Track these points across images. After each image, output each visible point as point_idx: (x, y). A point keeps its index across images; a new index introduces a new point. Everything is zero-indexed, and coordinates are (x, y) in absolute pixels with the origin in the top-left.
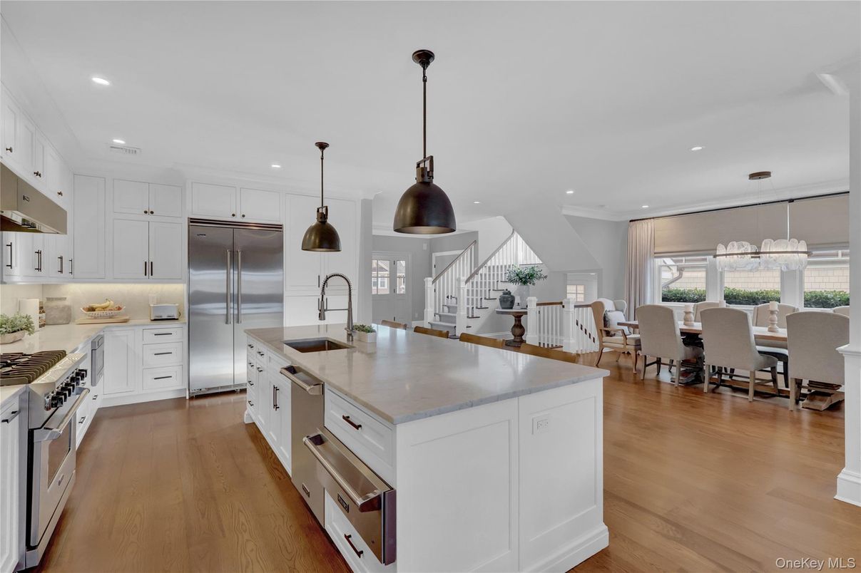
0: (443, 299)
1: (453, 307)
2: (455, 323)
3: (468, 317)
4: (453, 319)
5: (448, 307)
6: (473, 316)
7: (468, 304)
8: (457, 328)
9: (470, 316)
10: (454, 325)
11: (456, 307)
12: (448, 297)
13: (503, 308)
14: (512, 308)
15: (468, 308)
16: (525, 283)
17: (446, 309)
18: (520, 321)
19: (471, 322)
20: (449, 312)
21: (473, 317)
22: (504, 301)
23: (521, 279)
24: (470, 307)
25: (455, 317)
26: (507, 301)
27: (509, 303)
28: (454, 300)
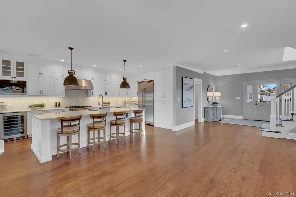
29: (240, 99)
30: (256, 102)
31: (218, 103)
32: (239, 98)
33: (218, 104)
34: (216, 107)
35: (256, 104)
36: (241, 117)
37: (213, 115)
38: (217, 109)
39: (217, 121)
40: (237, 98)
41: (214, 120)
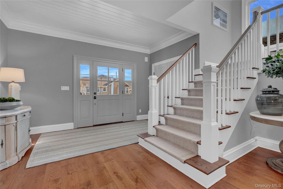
1: (182, 109)
6: (222, 125)
20: (175, 113)
21: (223, 128)
22: (269, 104)
26: (276, 103)
27: (280, 107)
29: (68, 89)
31: (17, 101)
32: (65, 88)
33: (21, 103)
34: (16, 113)
35: (95, 98)
36: (70, 126)
37: (2, 144)
38: (16, 120)
39: (18, 162)
40: (62, 87)
41: (7, 164)
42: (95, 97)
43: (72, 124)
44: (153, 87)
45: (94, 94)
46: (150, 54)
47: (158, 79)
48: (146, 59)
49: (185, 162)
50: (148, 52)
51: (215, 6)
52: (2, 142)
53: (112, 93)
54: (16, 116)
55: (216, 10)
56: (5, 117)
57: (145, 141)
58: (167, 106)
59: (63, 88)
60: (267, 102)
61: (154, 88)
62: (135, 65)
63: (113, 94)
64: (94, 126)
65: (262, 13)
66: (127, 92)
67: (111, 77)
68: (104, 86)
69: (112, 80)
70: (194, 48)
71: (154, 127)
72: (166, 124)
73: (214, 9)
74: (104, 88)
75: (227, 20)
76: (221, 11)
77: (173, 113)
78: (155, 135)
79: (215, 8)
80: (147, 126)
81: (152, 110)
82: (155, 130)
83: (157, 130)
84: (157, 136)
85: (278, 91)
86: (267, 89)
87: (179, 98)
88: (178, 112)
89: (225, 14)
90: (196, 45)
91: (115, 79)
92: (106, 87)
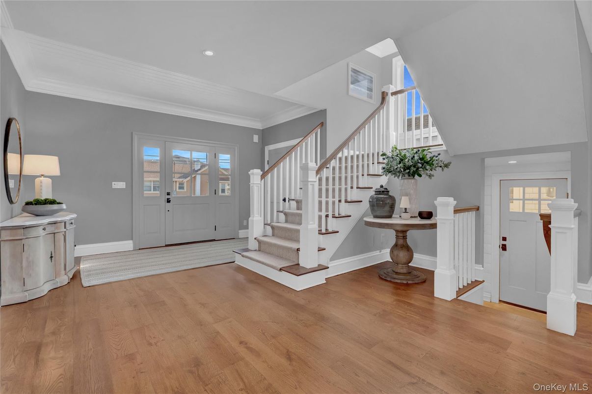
0: (278, 203)
1: (293, 214)
2: (297, 241)
3: (320, 233)
4: (294, 236)
5: (286, 214)
6: (327, 230)
7: (320, 210)
8: (300, 253)
9: (324, 231)
10: (295, 246)
11: (300, 215)
12: (284, 200)
13: (376, 217)
14: (390, 217)
15: (320, 217)
16: (412, 175)
17: (282, 217)
18: (405, 238)
19: (324, 241)
20: (286, 221)
21: (327, 233)
22: (378, 205)
23: (406, 168)
24: (323, 214)
25: (298, 231)
26: (384, 205)
27: (387, 208)
28: (294, 204)
29: (124, 187)
30: (168, 197)
31: (59, 203)
32: (120, 185)
33: (64, 206)
34: (62, 219)
35: (168, 201)
36: (128, 245)
37: (51, 257)
38: (65, 228)
39: (68, 283)
40: (113, 183)
41: (57, 282)
42: (168, 199)
43: (131, 242)
44: (255, 185)
45: (167, 195)
46: (261, 129)
47: (262, 174)
48: (256, 139)
49: (280, 269)
50: (259, 126)
51: (352, 68)
52: (51, 254)
53: (198, 192)
54: (65, 223)
55: (353, 74)
56: (55, 223)
57: (243, 256)
58: (277, 212)
59: (115, 184)
60: (377, 204)
61: (257, 186)
62: (236, 148)
63: (200, 195)
64: (167, 246)
65: (393, 94)
66: (223, 191)
67: (196, 160)
68: (181, 180)
69: (197, 167)
70: (319, 130)
71: (255, 239)
72: (273, 235)
73: (350, 73)
74: (179, 183)
75: (373, 88)
76: (362, 75)
77: (284, 221)
78: (257, 249)
79: (352, 71)
80: (248, 240)
81: (253, 217)
82: (257, 242)
83: (260, 242)
84: (259, 250)
85: (388, 191)
86: (379, 189)
87: (294, 200)
88: (290, 218)
89: (369, 78)
90: (322, 124)
91: (203, 166)
92: (185, 180)
